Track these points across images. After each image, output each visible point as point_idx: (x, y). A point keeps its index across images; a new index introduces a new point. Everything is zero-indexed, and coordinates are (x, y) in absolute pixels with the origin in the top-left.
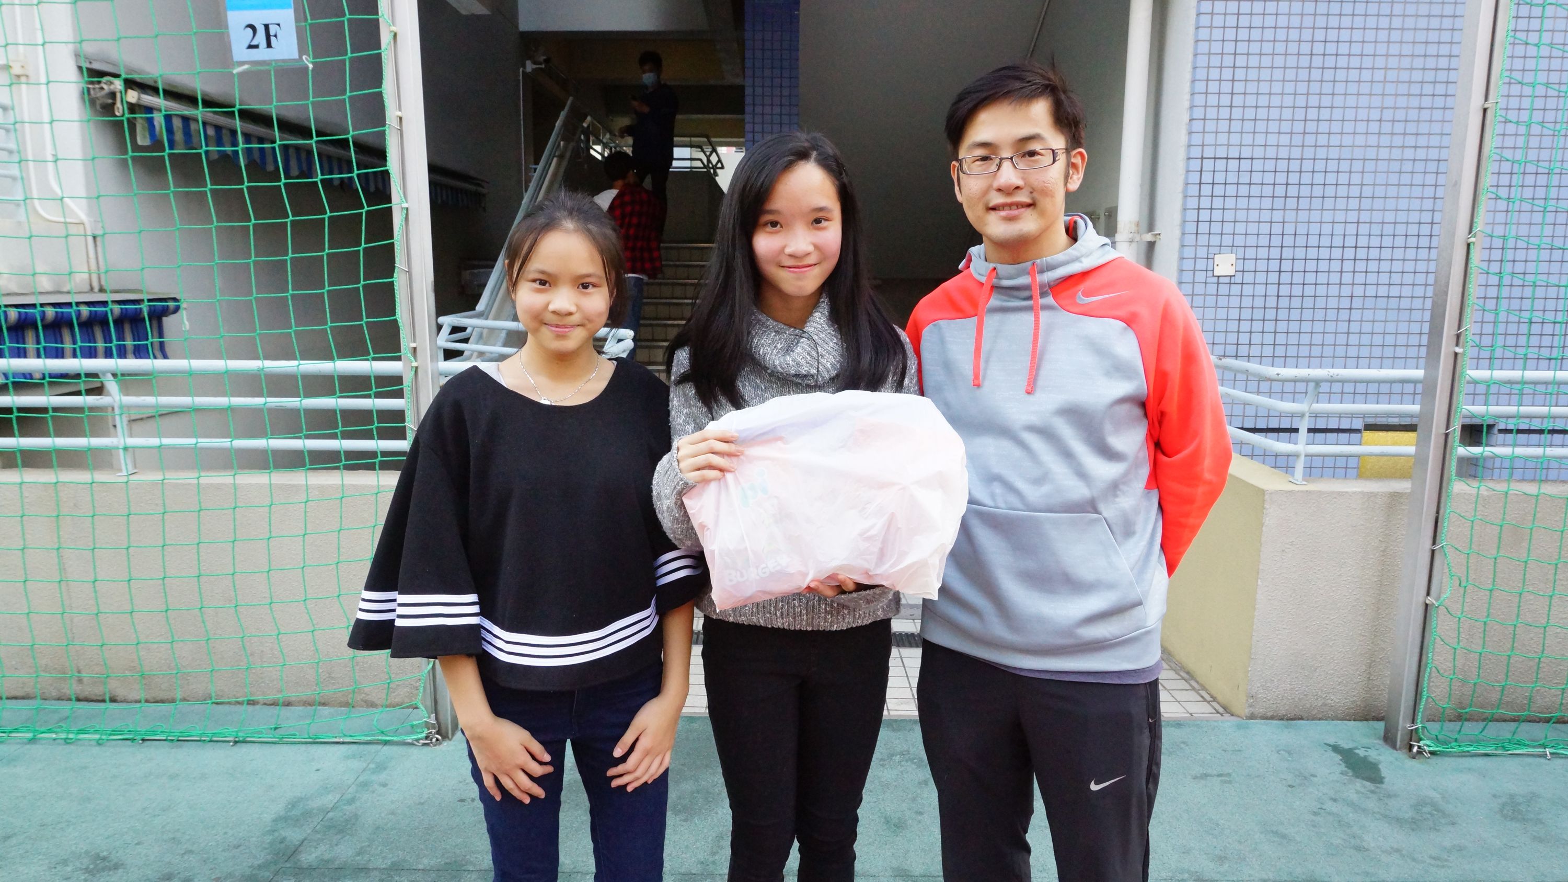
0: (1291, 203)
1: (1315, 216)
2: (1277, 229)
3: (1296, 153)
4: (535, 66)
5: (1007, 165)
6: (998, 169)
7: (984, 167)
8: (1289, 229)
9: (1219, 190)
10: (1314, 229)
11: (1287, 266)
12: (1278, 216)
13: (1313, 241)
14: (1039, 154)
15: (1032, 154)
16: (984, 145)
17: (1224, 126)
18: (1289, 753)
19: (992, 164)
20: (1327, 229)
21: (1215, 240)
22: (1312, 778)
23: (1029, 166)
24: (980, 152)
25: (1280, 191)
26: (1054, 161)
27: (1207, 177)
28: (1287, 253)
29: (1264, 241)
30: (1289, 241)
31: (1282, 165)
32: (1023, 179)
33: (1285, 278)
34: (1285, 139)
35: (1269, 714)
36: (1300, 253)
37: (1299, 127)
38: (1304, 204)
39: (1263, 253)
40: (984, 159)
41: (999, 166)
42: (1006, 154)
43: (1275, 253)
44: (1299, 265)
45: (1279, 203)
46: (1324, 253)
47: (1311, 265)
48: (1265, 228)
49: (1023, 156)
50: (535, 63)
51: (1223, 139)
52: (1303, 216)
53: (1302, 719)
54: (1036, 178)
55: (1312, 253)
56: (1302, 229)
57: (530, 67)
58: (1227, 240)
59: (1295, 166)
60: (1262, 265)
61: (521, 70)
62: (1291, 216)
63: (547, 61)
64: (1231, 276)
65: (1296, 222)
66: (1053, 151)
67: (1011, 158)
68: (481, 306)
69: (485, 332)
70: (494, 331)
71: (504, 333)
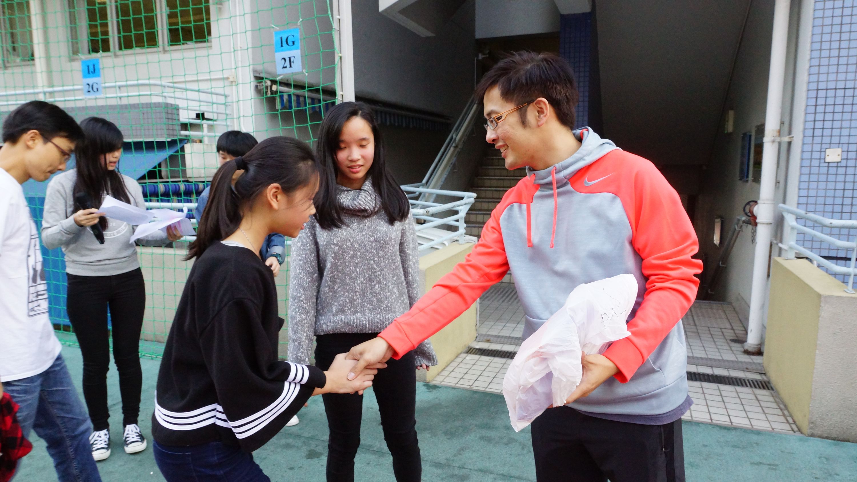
4: (483, 56)
9: (829, 109)
17: (833, 69)
21: (826, 140)
22: (835, 476)
27: (821, 101)
35: (825, 435)
50: (484, 54)
51: (832, 77)
57: (481, 56)
58: (835, 140)
61: (476, 59)
63: (490, 53)
64: (838, 162)
68: (424, 181)
69: (427, 195)
70: (431, 194)
71: (435, 195)
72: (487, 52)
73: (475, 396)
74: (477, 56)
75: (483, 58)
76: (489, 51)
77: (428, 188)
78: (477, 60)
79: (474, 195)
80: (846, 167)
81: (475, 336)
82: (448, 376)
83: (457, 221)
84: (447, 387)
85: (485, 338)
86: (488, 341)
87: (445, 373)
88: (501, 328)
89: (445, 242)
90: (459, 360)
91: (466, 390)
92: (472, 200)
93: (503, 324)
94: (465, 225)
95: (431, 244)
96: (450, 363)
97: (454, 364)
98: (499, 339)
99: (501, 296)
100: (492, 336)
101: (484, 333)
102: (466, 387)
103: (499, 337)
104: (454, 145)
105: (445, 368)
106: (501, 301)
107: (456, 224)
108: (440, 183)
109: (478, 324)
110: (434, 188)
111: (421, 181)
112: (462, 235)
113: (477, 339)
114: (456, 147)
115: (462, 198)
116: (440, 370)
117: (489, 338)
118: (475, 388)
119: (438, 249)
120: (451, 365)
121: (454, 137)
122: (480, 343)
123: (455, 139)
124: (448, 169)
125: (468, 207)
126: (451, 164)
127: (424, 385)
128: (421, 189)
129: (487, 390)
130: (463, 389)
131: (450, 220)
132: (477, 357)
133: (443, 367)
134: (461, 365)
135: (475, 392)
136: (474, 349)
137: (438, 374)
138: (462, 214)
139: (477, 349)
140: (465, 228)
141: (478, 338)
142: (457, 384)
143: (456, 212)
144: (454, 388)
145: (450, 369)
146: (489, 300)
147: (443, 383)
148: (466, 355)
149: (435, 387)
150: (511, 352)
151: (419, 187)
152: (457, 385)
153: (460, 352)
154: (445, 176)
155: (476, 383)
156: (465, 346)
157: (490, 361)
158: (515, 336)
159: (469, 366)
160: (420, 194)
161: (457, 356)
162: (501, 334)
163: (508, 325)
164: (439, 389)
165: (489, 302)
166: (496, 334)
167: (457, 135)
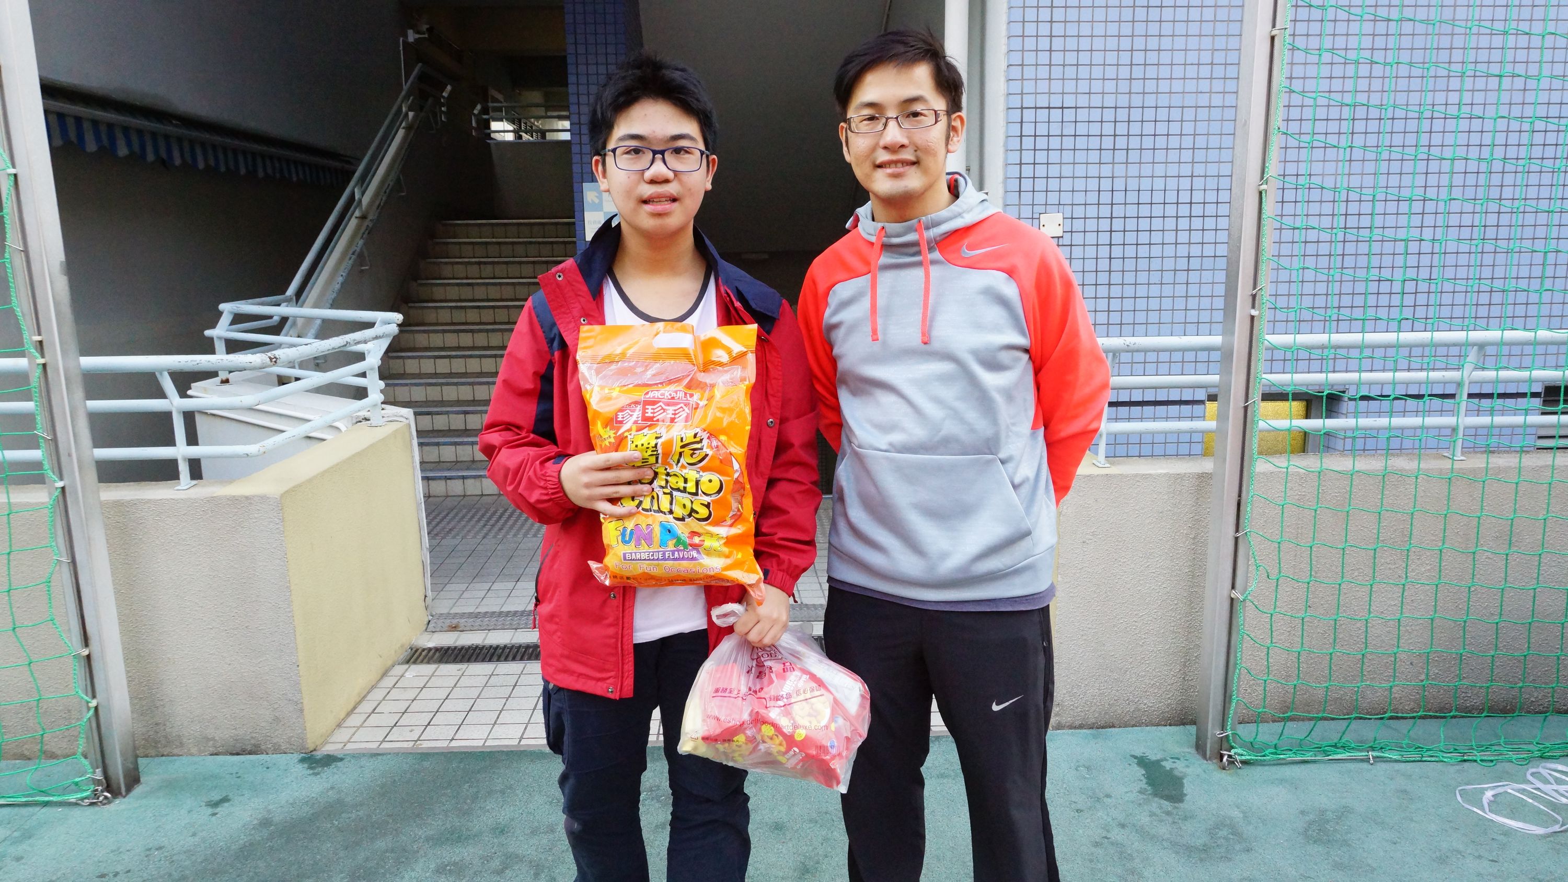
0: (1120, 156)
1: (1147, 170)
2: (1106, 184)
3: (1123, 101)
4: (417, 36)
5: (892, 124)
6: (885, 128)
7: (871, 126)
8: (1119, 184)
9: (1042, 143)
10: (1146, 184)
11: (1118, 225)
12: (1106, 170)
13: (1145, 197)
14: (921, 114)
15: (916, 114)
16: (871, 105)
17: (1043, 72)
18: (1088, 768)
19: (878, 124)
20: (1159, 184)
21: (1040, 198)
22: (1105, 800)
23: (913, 126)
24: (867, 112)
25: (1108, 143)
26: (936, 122)
27: (1028, 129)
28: (1118, 211)
29: (1092, 198)
30: (1119, 197)
31: (1109, 115)
32: (908, 137)
33: (1117, 238)
34: (1110, 86)
35: (1077, 723)
36: (1132, 211)
37: (1124, 72)
38: (1134, 156)
39: (1092, 211)
40: (872, 118)
41: (886, 125)
42: (891, 113)
43: (1105, 211)
44: (1131, 224)
45: (1107, 156)
46: (1158, 210)
47: (1144, 224)
48: (1093, 184)
49: (908, 116)
50: (418, 32)
51: (1043, 86)
52: (1133, 170)
53: (1113, 726)
54: (920, 137)
55: (1145, 210)
56: (1133, 184)
57: (412, 36)
58: (1053, 198)
59: (1122, 115)
60: (1091, 225)
61: (401, 39)
62: (1120, 170)
63: (430, 30)
64: (1058, 238)
65: (1126, 177)
66: (935, 112)
67: (897, 118)
68: (291, 290)
69: (300, 322)
70: (309, 320)
71: (318, 322)
72: (425, 27)
73: (426, 764)
74: (406, 36)
75: (416, 40)
76: (428, 26)
77: (302, 306)
78: (404, 42)
79: (398, 317)
80: (1071, 245)
81: (426, 620)
82: (361, 726)
83: (363, 375)
84: (357, 756)
85: (448, 622)
86: (454, 628)
87: (355, 720)
88: (483, 593)
89: (337, 424)
90: (388, 682)
91: (406, 754)
92: (394, 329)
93: (487, 586)
94: (382, 384)
95: (303, 429)
96: (368, 693)
97: (378, 694)
98: (478, 622)
99: (482, 523)
100: (463, 615)
101: (445, 611)
102: (405, 745)
103: (476, 615)
104: (357, 213)
105: (355, 708)
106: (480, 536)
107: (360, 382)
108: (331, 296)
109: (429, 593)
110: (316, 305)
111: (283, 292)
112: (375, 405)
113: (429, 627)
114: (363, 217)
115: (370, 325)
116: (342, 715)
117: (455, 622)
118: (426, 745)
119: (324, 440)
120: (369, 697)
121: (357, 197)
122: (436, 635)
123: (360, 201)
124: (348, 263)
125: (384, 344)
126: (353, 254)
127: (302, 760)
128: (284, 310)
129: (454, 744)
130: (397, 754)
131: (345, 375)
132: (426, 669)
133: (350, 707)
134: (394, 694)
135: (426, 755)
136: (424, 650)
137: (339, 726)
138: (374, 359)
139: (430, 649)
140: (382, 391)
141: (431, 625)
142: (383, 741)
143: (360, 357)
144: (375, 755)
145: (367, 707)
146: (454, 537)
147: (350, 746)
148: (406, 666)
149: (330, 760)
150: (505, 646)
151: (279, 305)
152: (386, 745)
153: (390, 663)
154: (340, 279)
155: (430, 733)
156: (402, 646)
157: (460, 673)
158: (512, 608)
159: (411, 694)
160: (284, 320)
161: (385, 674)
162: (482, 609)
163: (496, 586)
164: (339, 764)
165: (456, 542)
166: (471, 609)
167: (363, 194)
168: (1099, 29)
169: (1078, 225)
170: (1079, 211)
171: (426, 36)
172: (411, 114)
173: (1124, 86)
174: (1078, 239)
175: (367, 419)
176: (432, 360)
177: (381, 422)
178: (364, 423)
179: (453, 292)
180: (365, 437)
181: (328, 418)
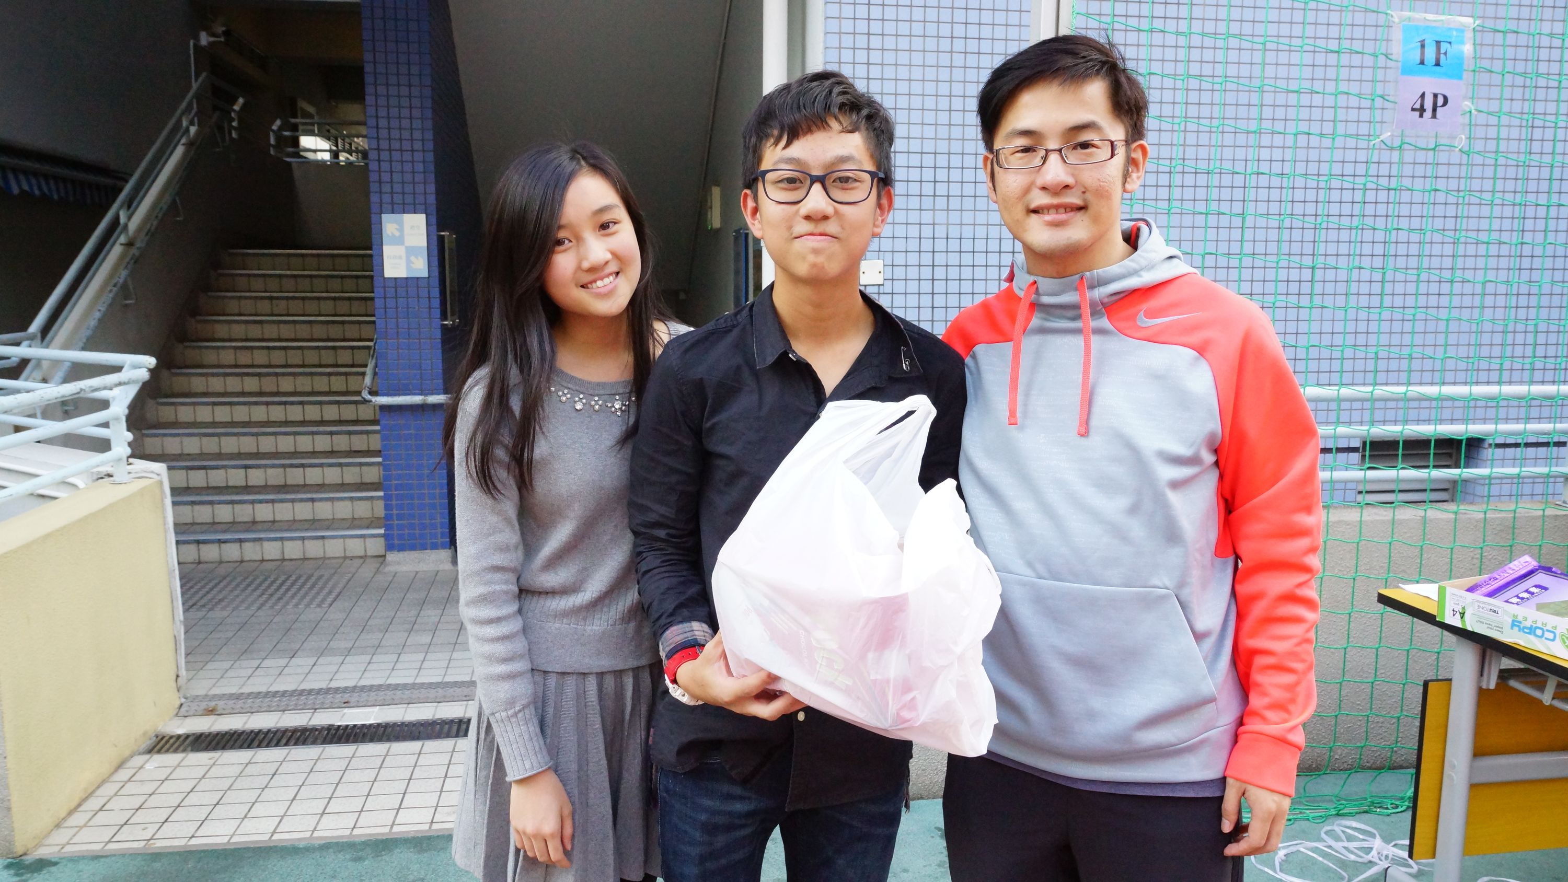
0: (941, 203)
1: (968, 217)
2: (927, 231)
3: (943, 146)
4: (212, 39)
5: (1054, 158)
6: (1044, 163)
7: (1025, 160)
8: (940, 231)
10: (968, 232)
11: (940, 273)
12: (927, 217)
13: (967, 245)
14: (1093, 146)
15: (1085, 146)
16: (1026, 133)
19: (1035, 157)
20: (981, 232)
23: (1081, 160)
25: (928, 189)
26: (1112, 155)
28: (940, 259)
29: (913, 245)
30: (940, 245)
31: (928, 160)
32: (1074, 175)
33: (940, 287)
34: (929, 132)
36: (954, 259)
37: (943, 118)
38: (955, 203)
39: (913, 259)
40: (1027, 150)
41: (1045, 159)
42: (1053, 144)
43: (927, 259)
44: (953, 273)
45: (927, 203)
46: (980, 259)
47: (967, 273)
48: (914, 231)
49: (1075, 148)
50: (213, 35)
52: (954, 217)
54: (1091, 176)
55: (967, 259)
56: (954, 232)
57: (204, 39)
59: (942, 161)
60: (913, 273)
61: (192, 43)
62: (941, 217)
63: (227, 33)
64: (879, 286)
65: (948, 224)
66: (1112, 143)
67: (1060, 150)
68: (36, 326)
69: (45, 364)
70: (56, 363)
71: (68, 364)
72: (220, 29)
73: (157, 865)
74: (197, 38)
75: (211, 44)
76: (224, 29)
77: (47, 347)
78: (195, 45)
79: (151, 361)
80: (892, 294)
81: (178, 704)
82: (85, 826)
83: (106, 425)
84: (76, 859)
85: (204, 705)
86: (211, 712)
87: (78, 819)
88: (250, 671)
89: (72, 480)
90: (123, 775)
91: (134, 855)
92: (144, 375)
93: (257, 662)
94: (130, 436)
95: (28, 485)
96: (98, 787)
97: (109, 789)
98: (240, 703)
99: (258, 592)
100: (221, 697)
101: (202, 692)
102: (135, 845)
103: (238, 697)
104: (123, 239)
105: (79, 805)
106: (254, 608)
107: (102, 432)
108: (85, 333)
109: (183, 673)
110: (66, 346)
111: (24, 328)
112: (120, 460)
113: (181, 712)
114: (130, 244)
115: (118, 369)
116: (63, 815)
117: (212, 704)
118: (159, 844)
119: (55, 498)
120: (98, 793)
121: (123, 220)
122: (188, 720)
123: (126, 226)
124: (108, 297)
125: (131, 392)
126: (115, 286)
127: (8, 866)
128: (23, 351)
129: (194, 842)
130: (123, 855)
131: (83, 424)
132: (171, 759)
133: (73, 805)
134: (130, 788)
135: (157, 856)
136: (171, 737)
137: (58, 826)
138: (120, 406)
139: (179, 736)
140: (130, 444)
141: (184, 709)
142: (110, 841)
143: (104, 404)
144: (96, 857)
145: (93, 804)
146: (224, 609)
147: (68, 849)
148: (148, 756)
149: (42, 864)
150: (269, 731)
151: (18, 344)
152: (112, 846)
153: (127, 753)
154: (97, 315)
155: (167, 830)
156: (145, 734)
157: (212, 762)
158: (282, 688)
159: (149, 788)
160: (24, 362)
161: (120, 766)
162: (246, 690)
163: (267, 663)
164: (53, 869)
165: (225, 613)
166: (234, 690)
167: (130, 218)
168: (917, 73)
169: (899, 273)
170: (900, 259)
171: (222, 39)
172: (193, 130)
173: (943, 132)
174: (899, 287)
175: (110, 476)
176: (210, 407)
177: (126, 478)
178: (107, 479)
179: (238, 330)
180: (107, 494)
181: (59, 475)
